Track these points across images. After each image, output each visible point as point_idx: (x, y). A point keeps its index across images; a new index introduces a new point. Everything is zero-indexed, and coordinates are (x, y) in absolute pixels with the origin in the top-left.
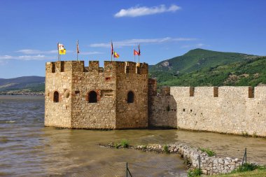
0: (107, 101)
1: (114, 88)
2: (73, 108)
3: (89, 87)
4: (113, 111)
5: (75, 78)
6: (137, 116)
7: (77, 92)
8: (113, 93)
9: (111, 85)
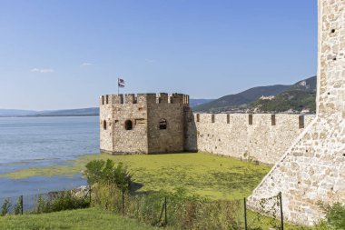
0: (141, 128)
1: (146, 117)
2: (114, 134)
3: (126, 117)
4: (146, 137)
5: (114, 109)
6: (171, 141)
7: (116, 121)
8: (145, 121)
9: (143, 114)
